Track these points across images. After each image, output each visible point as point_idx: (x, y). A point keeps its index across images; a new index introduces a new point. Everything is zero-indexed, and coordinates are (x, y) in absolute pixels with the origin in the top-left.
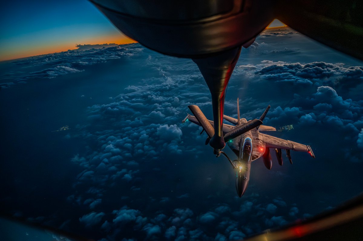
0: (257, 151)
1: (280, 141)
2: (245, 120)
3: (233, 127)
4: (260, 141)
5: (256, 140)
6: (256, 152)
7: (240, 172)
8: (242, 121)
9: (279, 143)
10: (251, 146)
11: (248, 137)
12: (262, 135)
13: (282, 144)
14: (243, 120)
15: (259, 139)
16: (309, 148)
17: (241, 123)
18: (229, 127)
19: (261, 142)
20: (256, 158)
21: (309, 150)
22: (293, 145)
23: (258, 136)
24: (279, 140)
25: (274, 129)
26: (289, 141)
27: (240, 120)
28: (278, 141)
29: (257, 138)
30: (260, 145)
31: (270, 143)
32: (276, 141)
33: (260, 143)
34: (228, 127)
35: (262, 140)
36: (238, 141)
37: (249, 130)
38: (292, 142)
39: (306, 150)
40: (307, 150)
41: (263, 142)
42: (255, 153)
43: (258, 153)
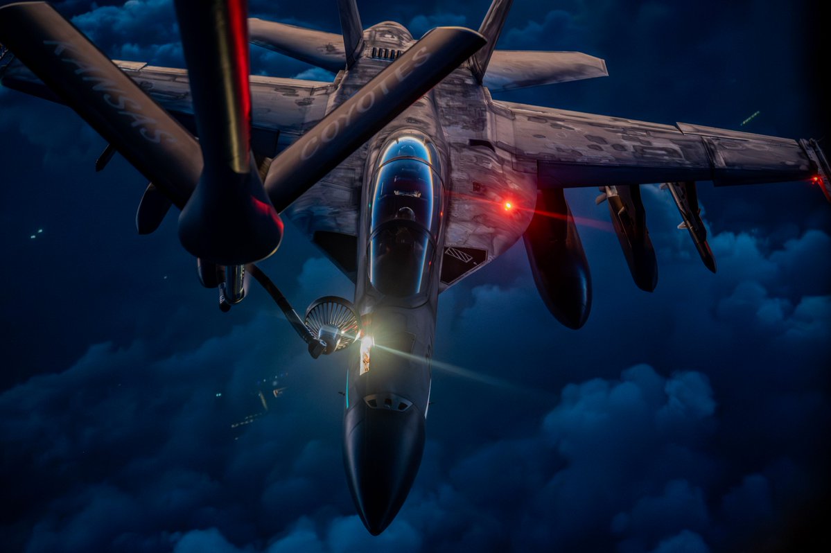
0: (475, 220)
1: (631, 133)
2: (399, 34)
3: (312, 90)
4: (499, 152)
5: (466, 152)
6: (470, 228)
7: (363, 369)
8: (374, 42)
9: (623, 148)
10: (425, 196)
11: (410, 138)
12: (513, 114)
13: (639, 152)
14: (383, 34)
15: (487, 144)
16: (811, 153)
17: (367, 52)
18: (292, 90)
19: (502, 161)
20: (470, 266)
21: (812, 163)
22: (711, 153)
23: (480, 123)
24: (625, 130)
25: (594, 65)
26: (685, 127)
27: (366, 34)
28: (617, 138)
29: (473, 134)
30: (493, 179)
31: (563, 156)
32: (603, 141)
33: (493, 165)
34: (280, 94)
35: (512, 144)
36: (351, 175)
37: (420, 95)
38: (710, 132)
39: (797, 166)
40: (803, 168)
41: (518, 154)
42: (459, 234)
43: (483, 229)
